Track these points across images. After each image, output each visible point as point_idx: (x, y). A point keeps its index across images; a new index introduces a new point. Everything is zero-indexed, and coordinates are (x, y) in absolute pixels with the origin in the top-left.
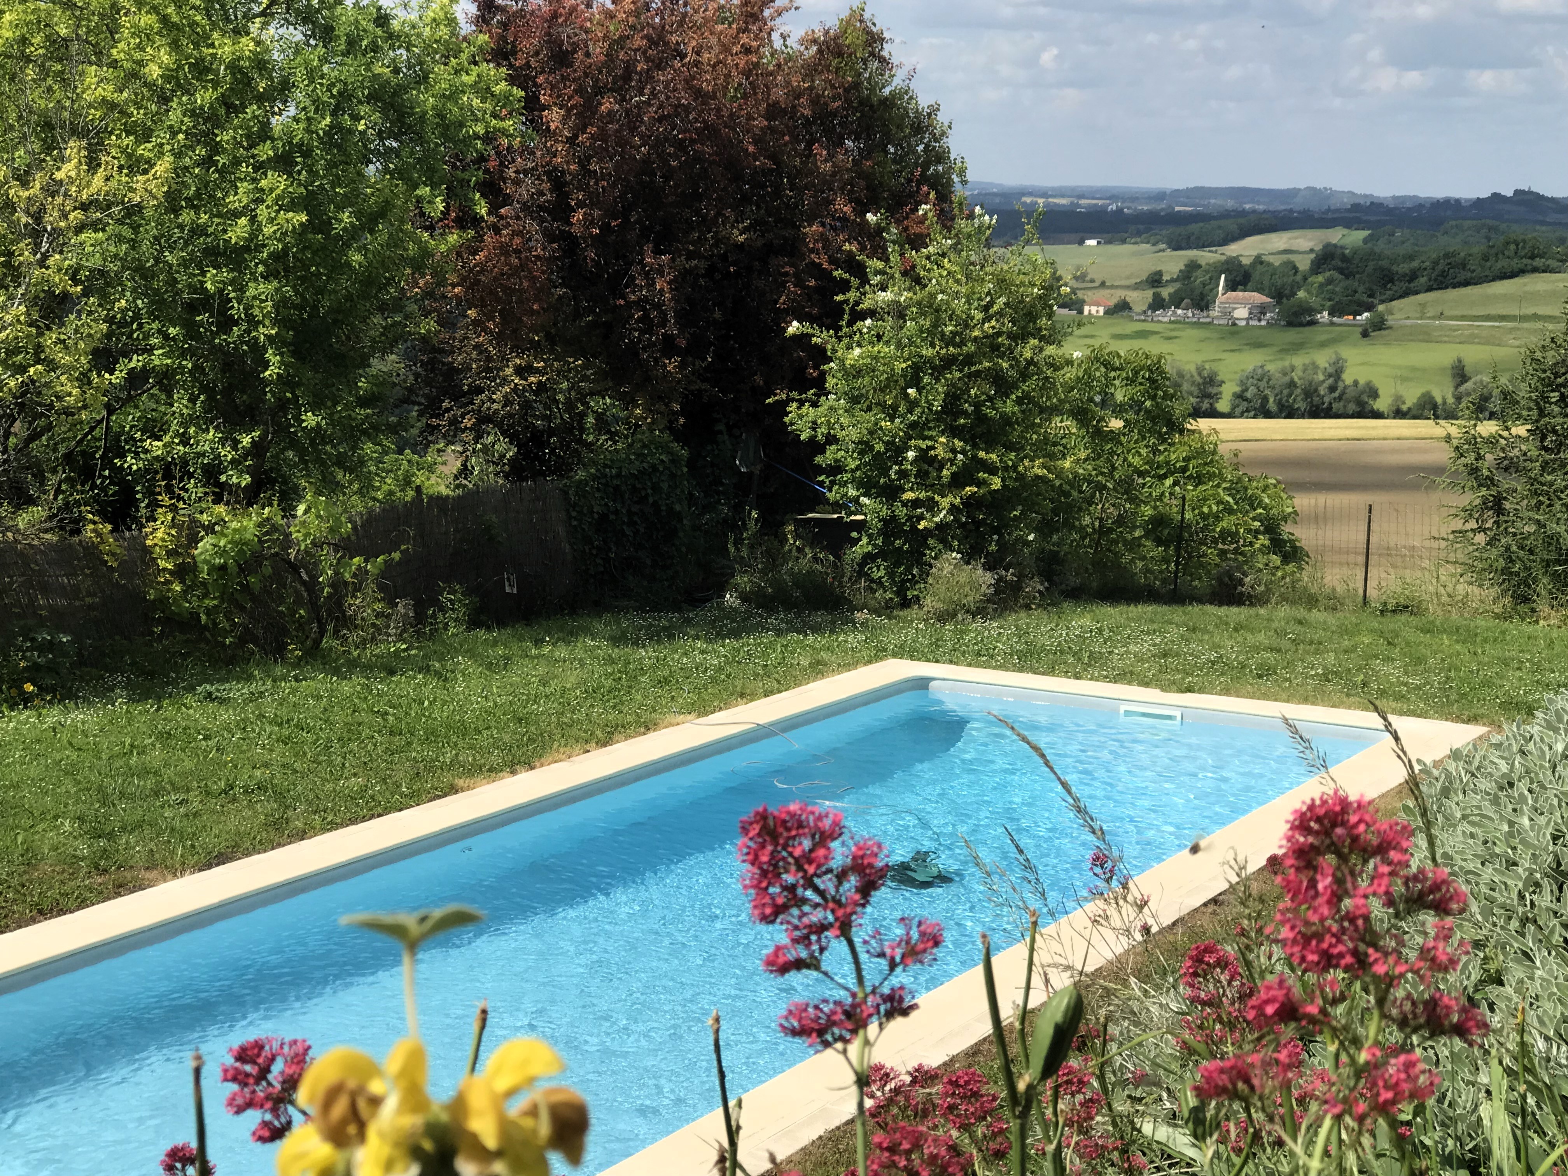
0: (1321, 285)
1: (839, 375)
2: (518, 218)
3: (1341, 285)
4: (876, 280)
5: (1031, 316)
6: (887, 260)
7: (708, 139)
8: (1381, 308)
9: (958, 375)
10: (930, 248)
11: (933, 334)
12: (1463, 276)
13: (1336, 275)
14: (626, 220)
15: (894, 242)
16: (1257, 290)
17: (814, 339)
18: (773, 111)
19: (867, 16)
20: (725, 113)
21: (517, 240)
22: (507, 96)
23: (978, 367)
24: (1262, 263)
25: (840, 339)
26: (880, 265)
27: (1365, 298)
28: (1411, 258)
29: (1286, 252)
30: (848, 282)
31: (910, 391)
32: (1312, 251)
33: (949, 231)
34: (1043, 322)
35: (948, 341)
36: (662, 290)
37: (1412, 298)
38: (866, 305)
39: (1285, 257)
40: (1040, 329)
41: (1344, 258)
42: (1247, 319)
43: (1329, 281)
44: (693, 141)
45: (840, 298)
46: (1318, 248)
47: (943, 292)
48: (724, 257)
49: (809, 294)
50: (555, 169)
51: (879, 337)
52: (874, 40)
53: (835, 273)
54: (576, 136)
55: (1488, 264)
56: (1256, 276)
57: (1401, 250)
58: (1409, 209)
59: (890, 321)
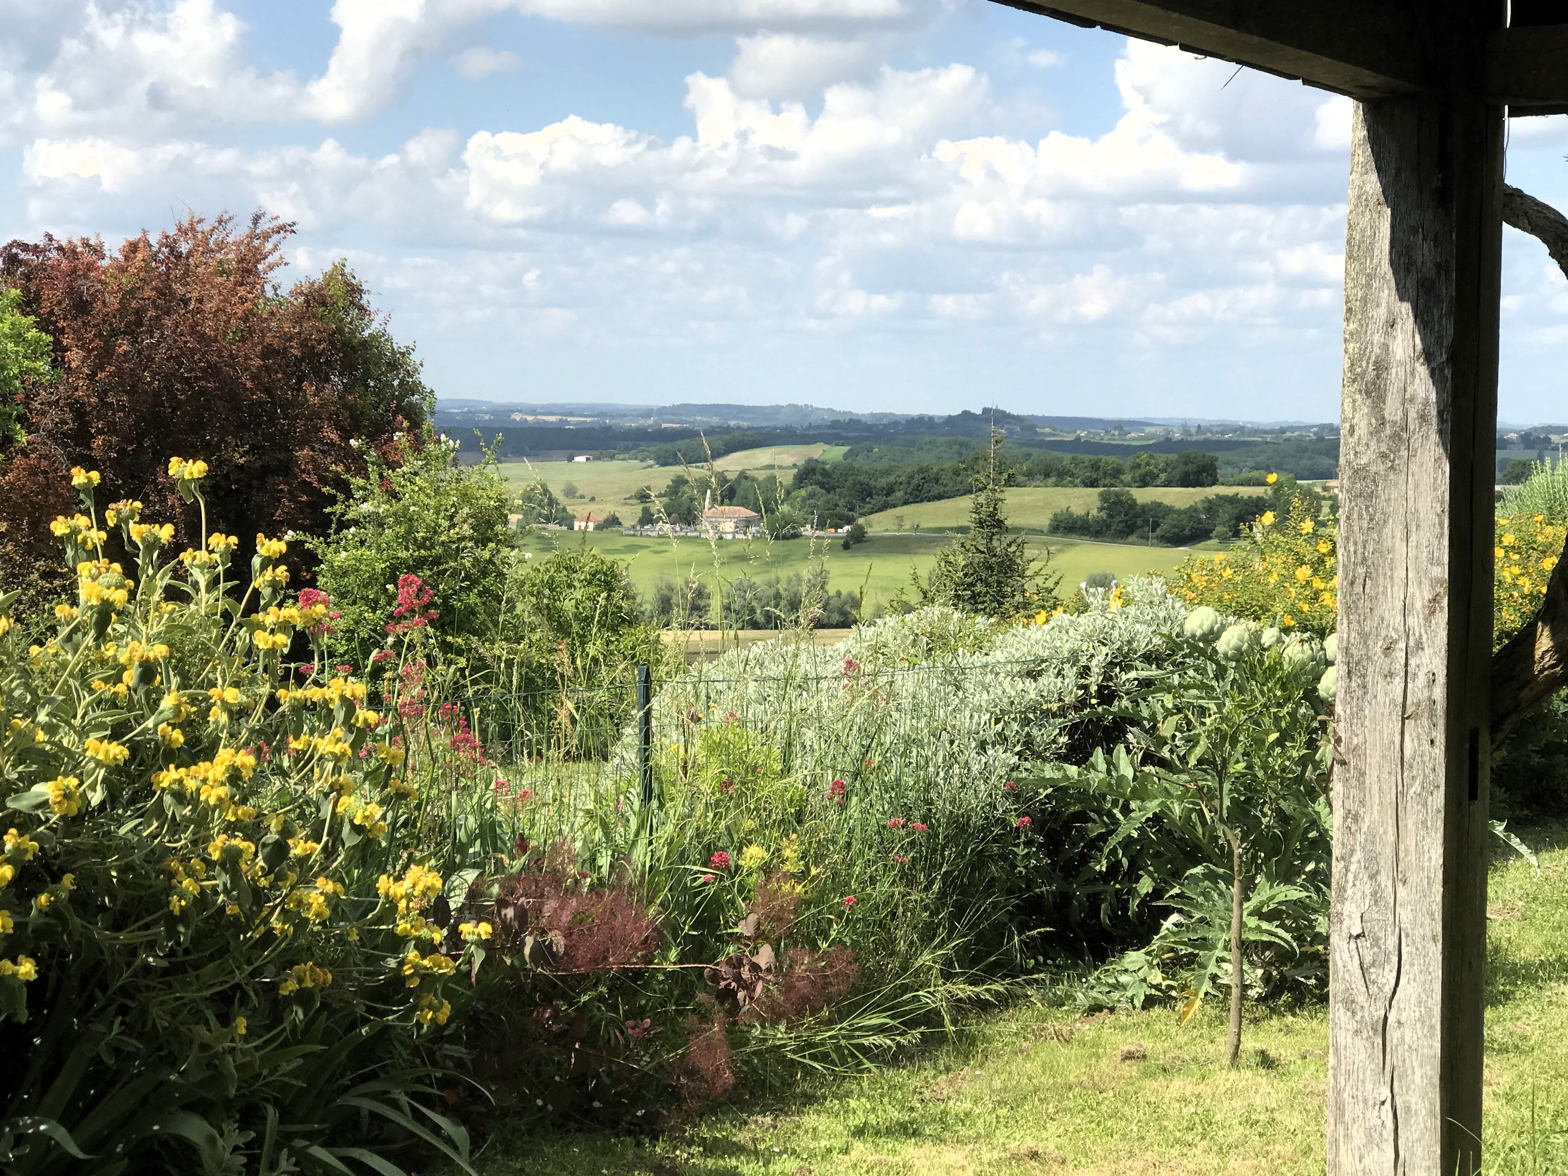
0: (804, 499)
1: (328, 575)
2: (45, 444)
3: (823, 498)
4: (358, 494)
5: (490, 525)
6: (368, 478)
7: (212, 376)
8: (861, 521)
9: (428, 573)
10: (404, 468)
11: (407, 539)
12: (936, 490)
13: (818, 489)
14: (140, 444)
15: (373, 463)
16: (742, 505)
17: (307, 545)
18: (268, 352)
19: (347, 270)
20: (225, 353)
21: (44, 463)
22: (37, 341)
23: (445, 566)
24: (746, 478)
25: (328, 544)
26: (361, 482)
27: (846, 512)
28: (888, 473)
29: (771, 467)
30: (335, 496)
31: (388, 586)
32: (795, 465)
33: (420, 453)
34: (499, 528)
35: (420, 546)
36: (173, 507)
37: (890, 512)
38: (350, 516)
39: (769, 472)
40: (497, 534)
41: (825, 473)
42: (733, 533)
43: (811, 496)
44: (196, 378)
45: (328, 510)
46: (801, 463)
47: (414, 505)
48: (226, 477)
49: (301, 508)
50: (77, 402)
51: (362, 543)
52: (354, 291)
53: (324, 490)
54: (95, 374)
55: (959, 479)
56: (740, 492)
57: (880, 466)
58: (885, 426)
59: (371, 529)
